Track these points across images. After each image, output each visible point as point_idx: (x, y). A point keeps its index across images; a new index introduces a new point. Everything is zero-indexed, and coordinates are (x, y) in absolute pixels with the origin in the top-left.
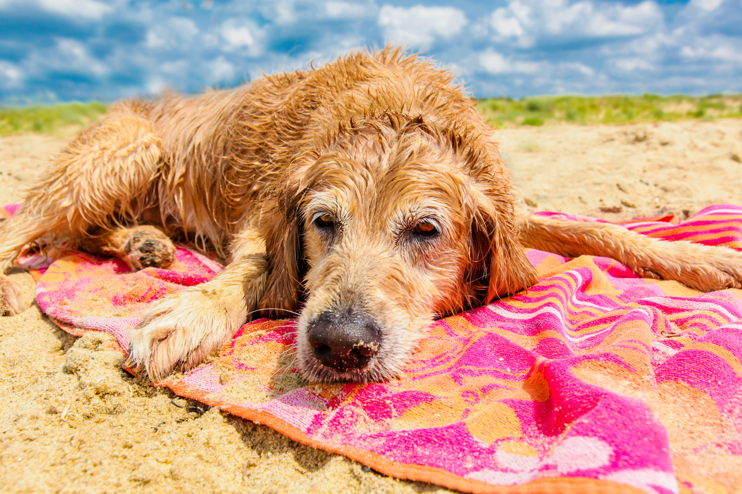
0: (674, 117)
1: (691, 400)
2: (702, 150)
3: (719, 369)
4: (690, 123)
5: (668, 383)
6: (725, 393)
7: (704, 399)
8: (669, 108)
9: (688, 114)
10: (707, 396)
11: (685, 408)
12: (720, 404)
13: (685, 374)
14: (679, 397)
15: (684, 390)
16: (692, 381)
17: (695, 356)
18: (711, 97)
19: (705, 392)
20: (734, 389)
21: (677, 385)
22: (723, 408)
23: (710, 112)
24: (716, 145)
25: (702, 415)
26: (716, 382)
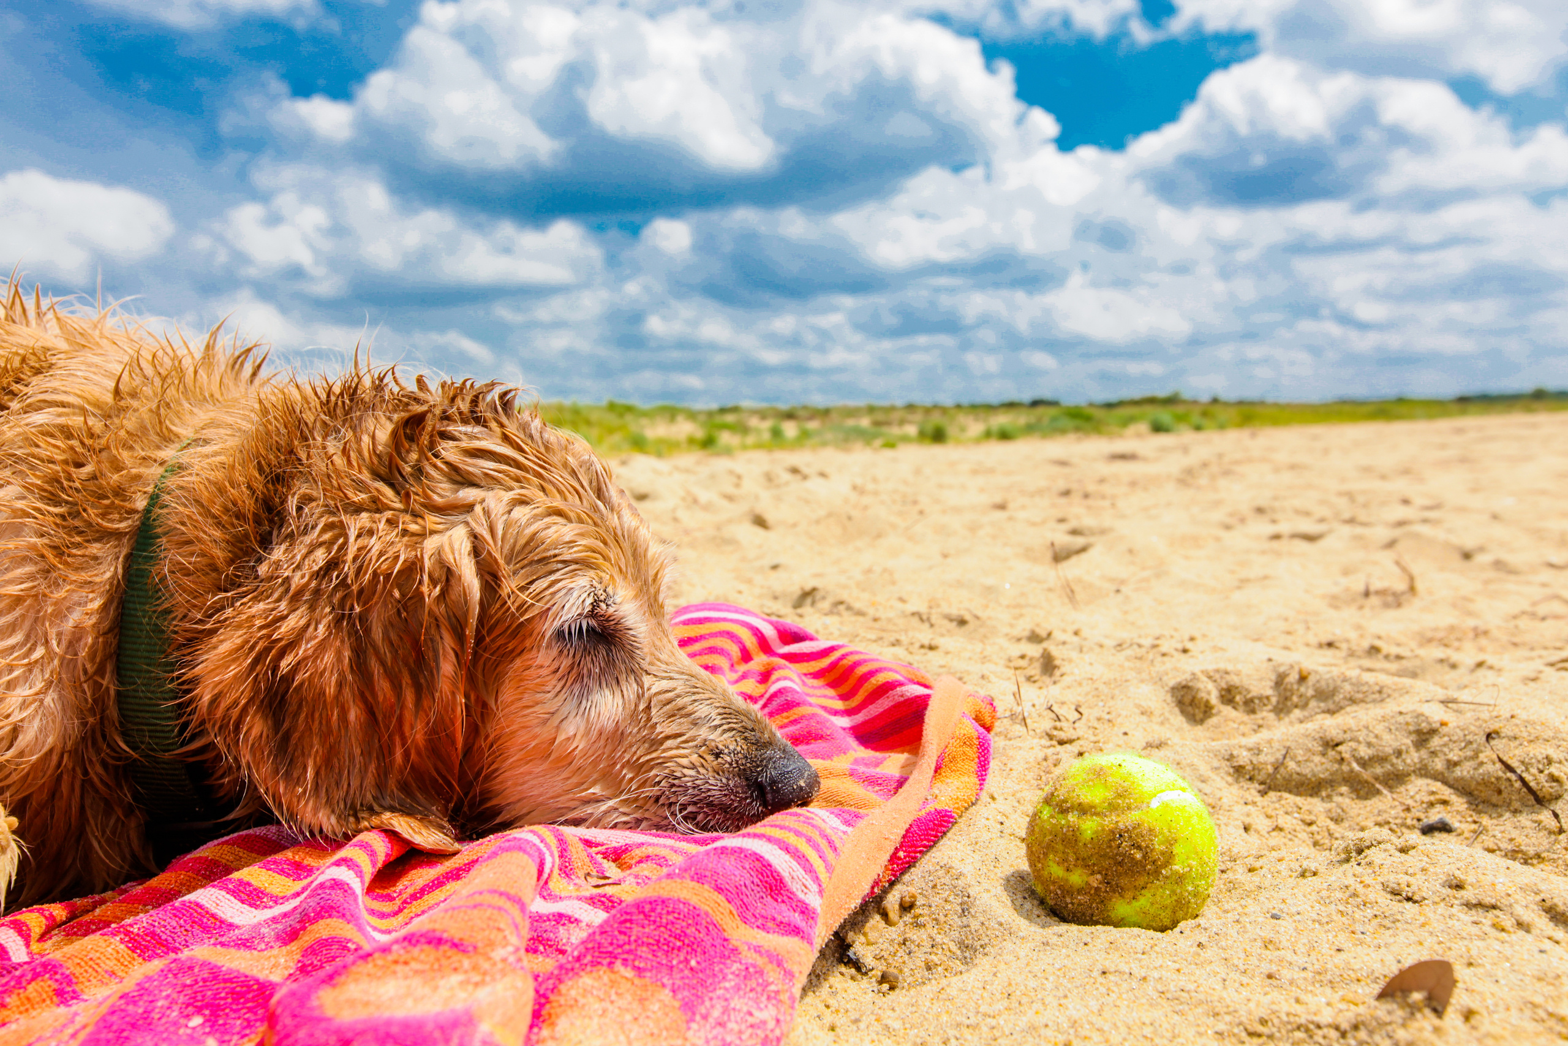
0: (664, 448)
1: (635, 1005)
2: (707, 508)
3: (697, 935)
4: (689, 459)
5: (595, 974)
6: (702, 982)
7: (660, 1001)
8: (657, 430)
9: (691, 441)
10: (666, 995)
11: (622, 1025)
12: (689, 1007)
13: (629, 952)
14: (612, 1002)
15: (625, 986)
16: (642, 965)
17: (653, 910)
18: (723, 411)
19: (664, 985)
20: (721, 971)
21: (613, 976)
22: (694, 1014)
23: (726, 438)
24: (730, 498)
25: (652, 1034)
26: (687, 961)
